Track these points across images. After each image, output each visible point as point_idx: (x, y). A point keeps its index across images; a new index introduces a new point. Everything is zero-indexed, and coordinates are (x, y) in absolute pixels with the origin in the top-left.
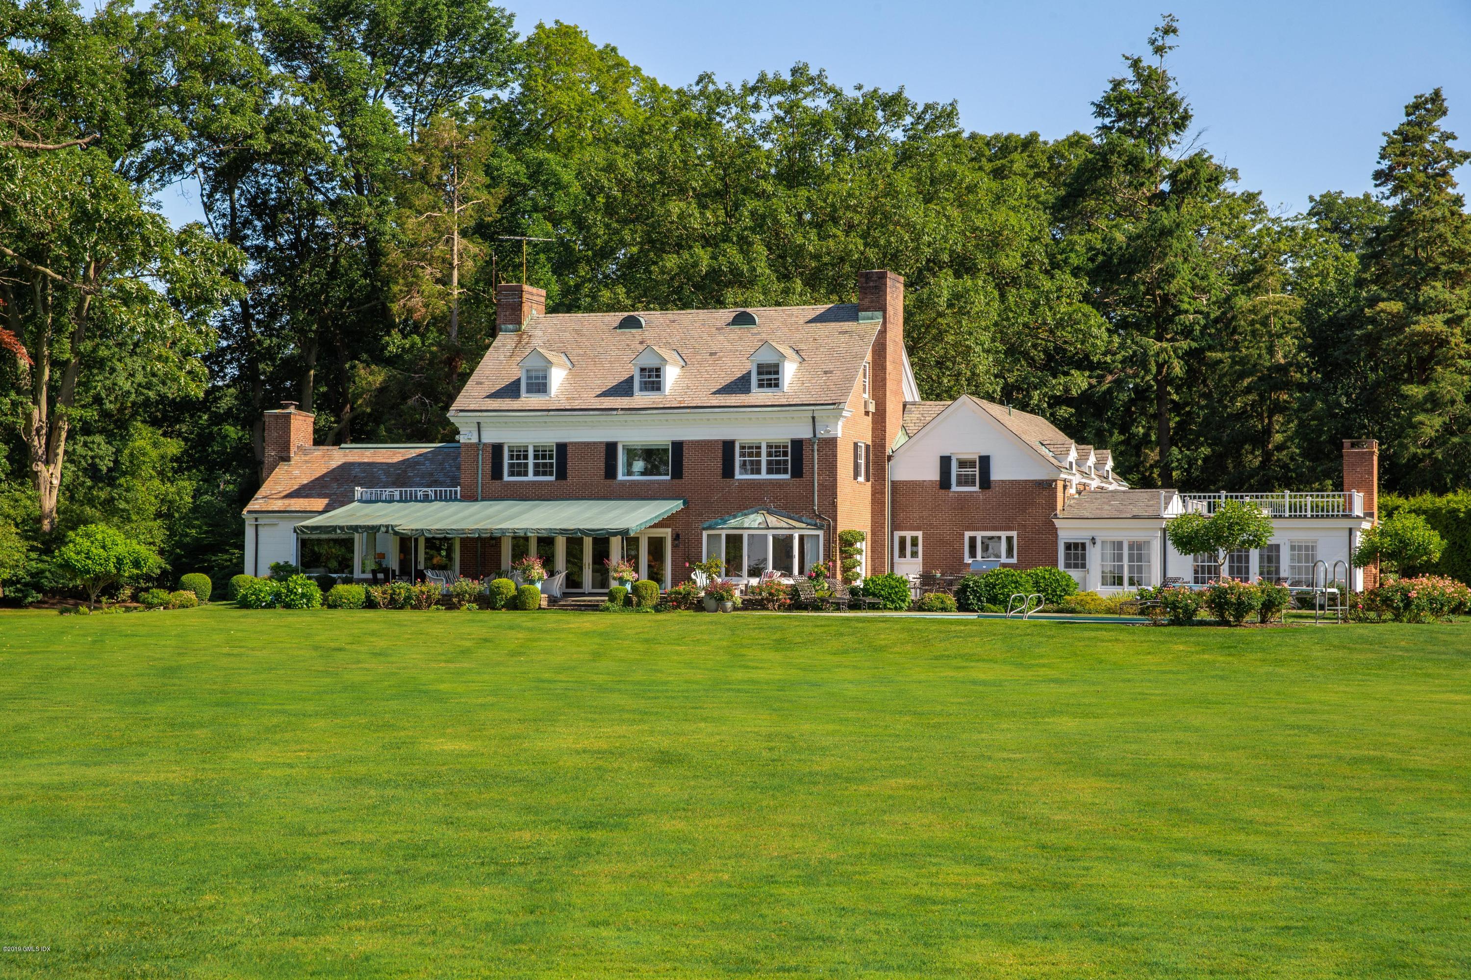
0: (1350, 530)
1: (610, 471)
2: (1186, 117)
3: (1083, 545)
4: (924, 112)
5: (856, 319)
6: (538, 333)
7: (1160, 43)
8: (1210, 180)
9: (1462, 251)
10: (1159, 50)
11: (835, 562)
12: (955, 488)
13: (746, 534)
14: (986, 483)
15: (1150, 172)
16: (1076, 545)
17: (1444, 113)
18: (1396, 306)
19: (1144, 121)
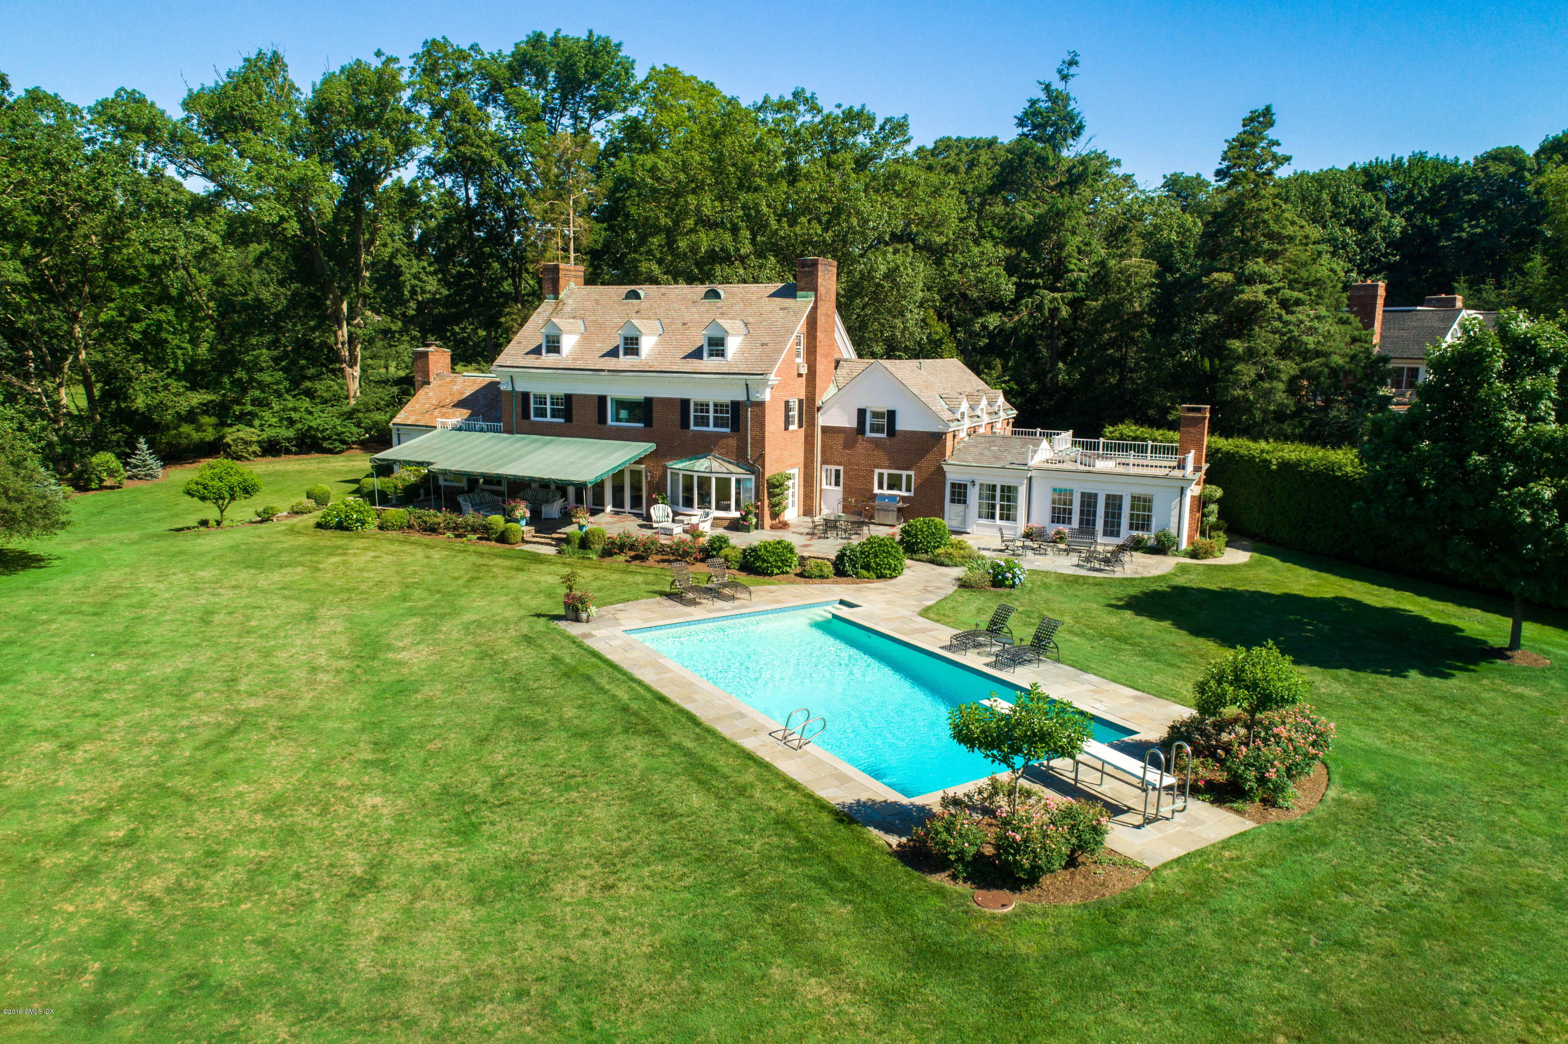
0: (1182, 489)
1: (602, 419)
2: (1080, 127)
3: (965, 486)
4: (885, 123)
5: (794, 297)
6: (570, 301)
7: (1065, 72)
8: (1095, 174)
9: (1279, 234)
10: (1065, 78)
11: (763, 502)
12: (868, 434)
13: (696, 475)
14: (892, 431)
15: (1053, 168)
16: (960, 485)
17: (1272, 125)
18: (1228, 277)
19: (1050, 130)
